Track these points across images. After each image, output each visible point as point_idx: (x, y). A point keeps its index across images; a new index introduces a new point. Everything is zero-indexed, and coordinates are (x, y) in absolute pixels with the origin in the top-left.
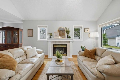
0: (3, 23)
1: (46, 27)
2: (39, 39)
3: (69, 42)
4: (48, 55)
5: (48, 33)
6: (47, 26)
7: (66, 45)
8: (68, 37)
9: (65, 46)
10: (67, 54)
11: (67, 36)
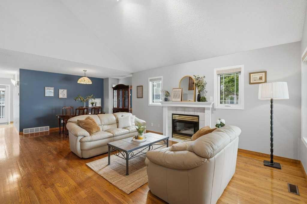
0: (118, 79)
2: (151, 102)
3: (203, 110)
4: (163, 133)
6: (162, 77)
7: (198, 116)
8: (200, 99)
9: (195, 120)
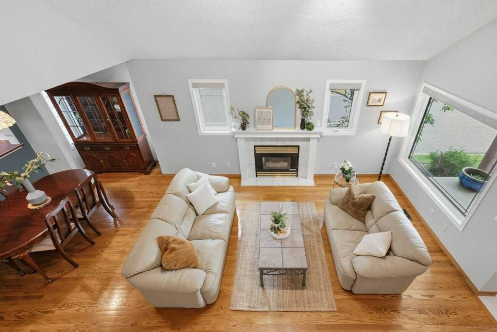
1: (222, 86)
2: (203, 128)
4: (240, 175)
5: (232, 109)
6: (225, 81)
8: (305, 125)
9: (293, 151)
10: (297, 171)
11: (303, 121)
